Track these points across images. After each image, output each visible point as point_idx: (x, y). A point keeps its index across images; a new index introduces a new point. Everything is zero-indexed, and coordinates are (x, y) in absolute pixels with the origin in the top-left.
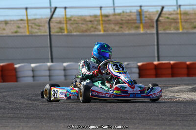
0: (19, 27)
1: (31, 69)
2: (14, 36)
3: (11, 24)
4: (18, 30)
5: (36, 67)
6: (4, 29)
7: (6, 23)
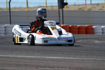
0: (103, 7)
1: (101, 28)
2: (99, 11)
3: (100, 5)
4: (102, 8)
5: (104, 27)
6: (95, 8)
7: (98, 4)
